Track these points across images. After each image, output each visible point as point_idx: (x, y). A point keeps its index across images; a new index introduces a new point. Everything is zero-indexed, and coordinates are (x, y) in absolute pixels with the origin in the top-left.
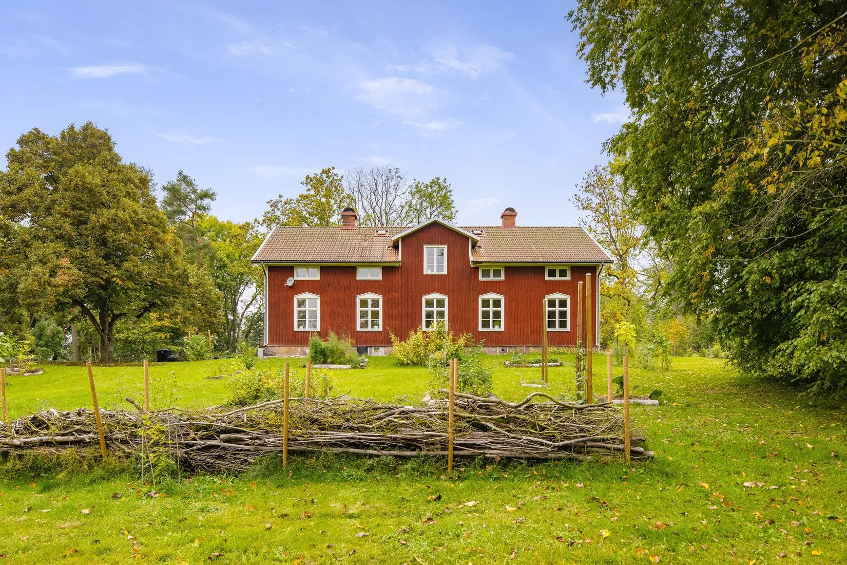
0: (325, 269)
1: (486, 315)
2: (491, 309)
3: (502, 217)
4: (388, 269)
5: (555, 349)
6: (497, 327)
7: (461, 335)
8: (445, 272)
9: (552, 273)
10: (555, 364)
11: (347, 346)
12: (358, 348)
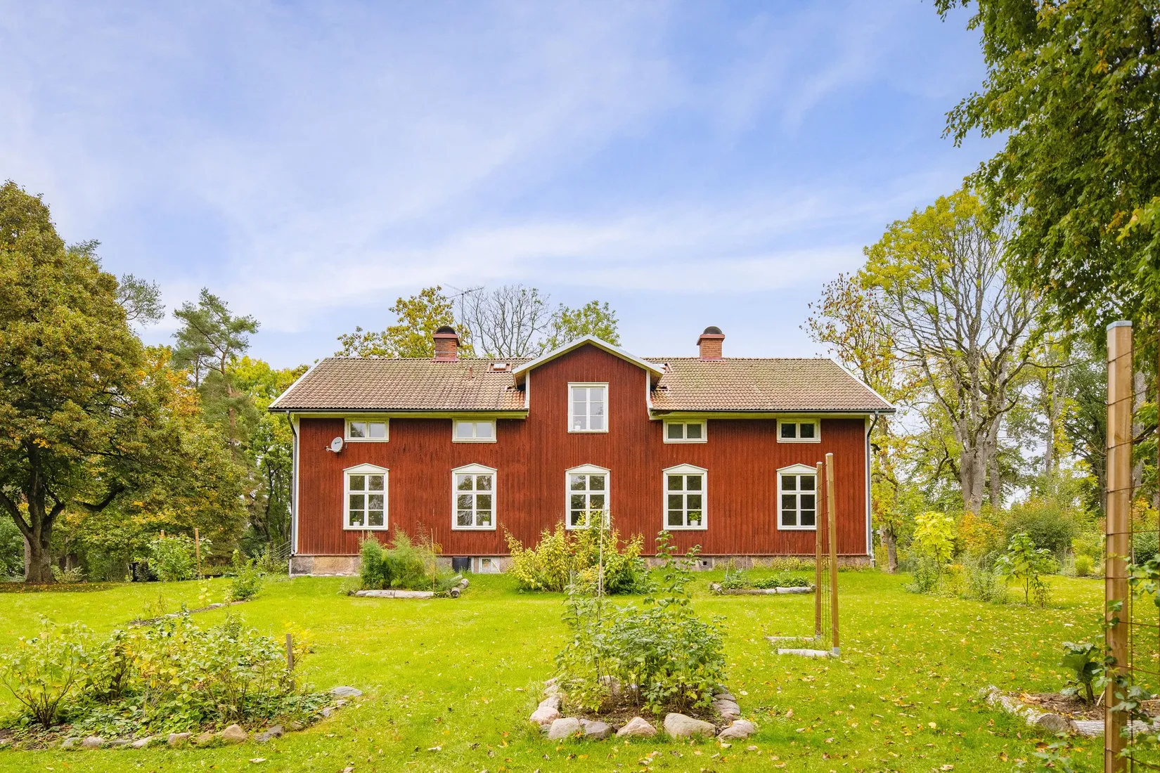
0: (398, 425)
1: (675, 501)
2: (685, 492)
3: (699, 343)
4: (507, 425)
5: (797, 560)
6: (694, 523)
7: (633, 537)
8: (605, 428)
9: (789, 431)
10: (803, 588)
11: (429, 558)
12: (454, 561)
